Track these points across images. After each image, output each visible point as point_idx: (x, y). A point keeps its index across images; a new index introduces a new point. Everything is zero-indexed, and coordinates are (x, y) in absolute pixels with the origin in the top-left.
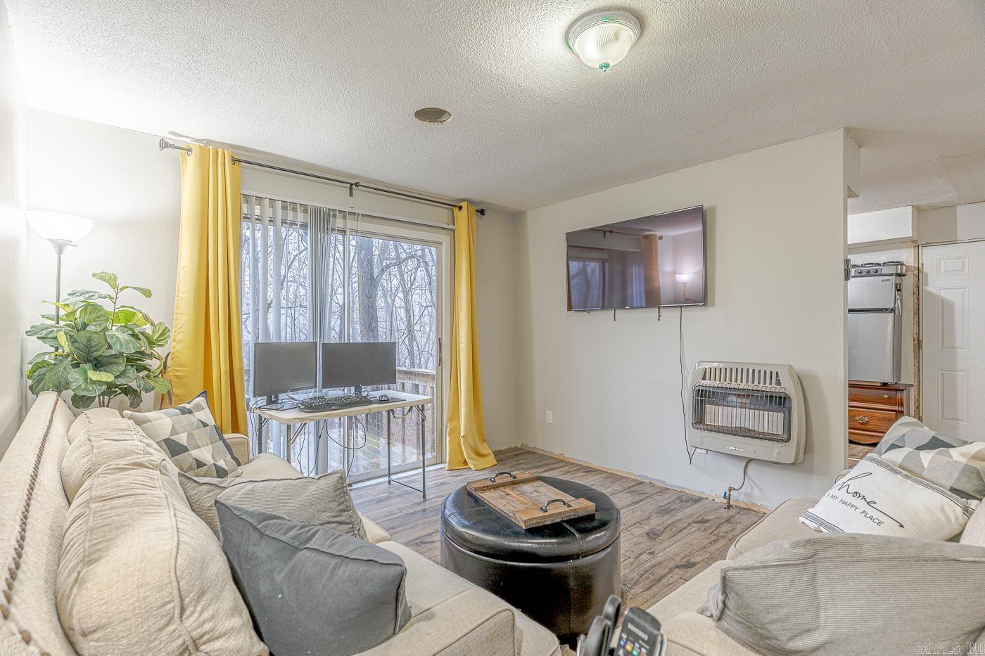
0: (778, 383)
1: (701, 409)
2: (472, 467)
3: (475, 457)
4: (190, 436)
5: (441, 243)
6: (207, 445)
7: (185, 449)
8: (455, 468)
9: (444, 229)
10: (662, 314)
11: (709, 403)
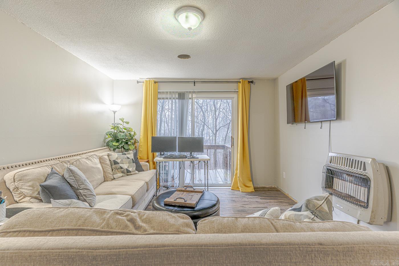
0: (365, 169)
1: (332, 181)
2: (240, 190)
3: (244, 187)
4: (122, 160)
5: (233, 98)
6: (127, 163)
7: (118, 163)
8: (234, 189)
9: (234, 92)
10: (323, 125)
11: (336, 178)
